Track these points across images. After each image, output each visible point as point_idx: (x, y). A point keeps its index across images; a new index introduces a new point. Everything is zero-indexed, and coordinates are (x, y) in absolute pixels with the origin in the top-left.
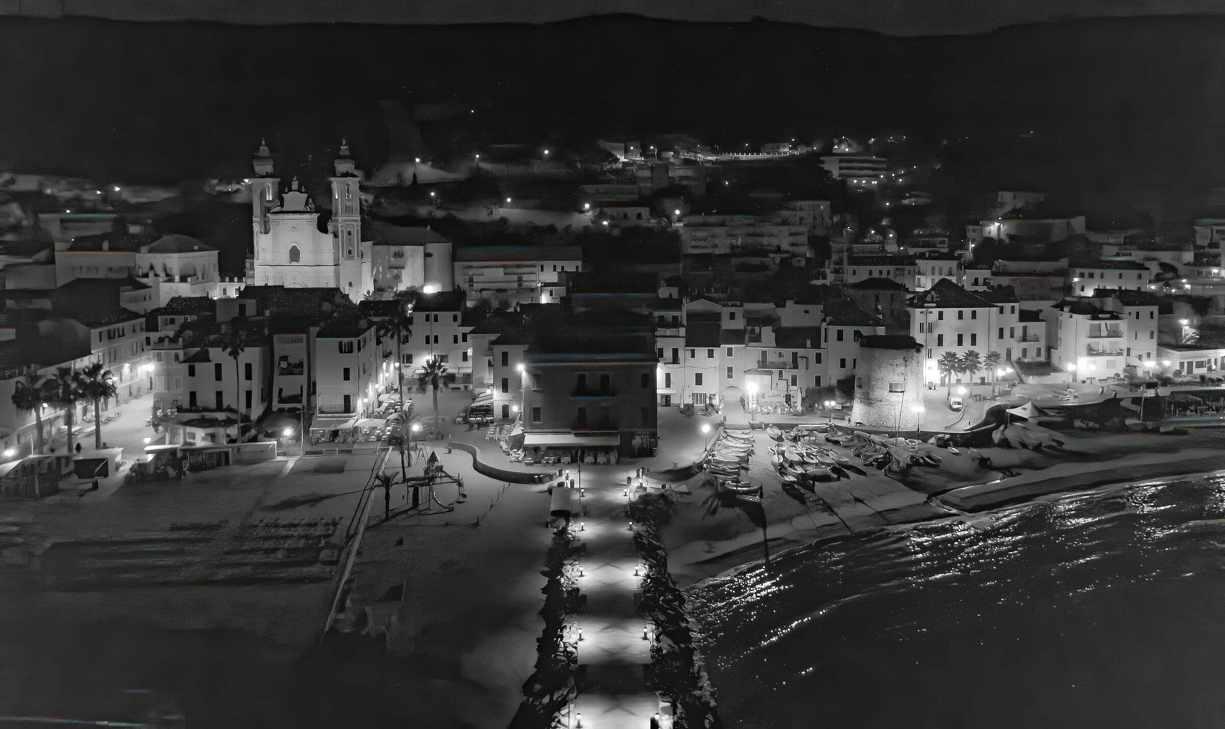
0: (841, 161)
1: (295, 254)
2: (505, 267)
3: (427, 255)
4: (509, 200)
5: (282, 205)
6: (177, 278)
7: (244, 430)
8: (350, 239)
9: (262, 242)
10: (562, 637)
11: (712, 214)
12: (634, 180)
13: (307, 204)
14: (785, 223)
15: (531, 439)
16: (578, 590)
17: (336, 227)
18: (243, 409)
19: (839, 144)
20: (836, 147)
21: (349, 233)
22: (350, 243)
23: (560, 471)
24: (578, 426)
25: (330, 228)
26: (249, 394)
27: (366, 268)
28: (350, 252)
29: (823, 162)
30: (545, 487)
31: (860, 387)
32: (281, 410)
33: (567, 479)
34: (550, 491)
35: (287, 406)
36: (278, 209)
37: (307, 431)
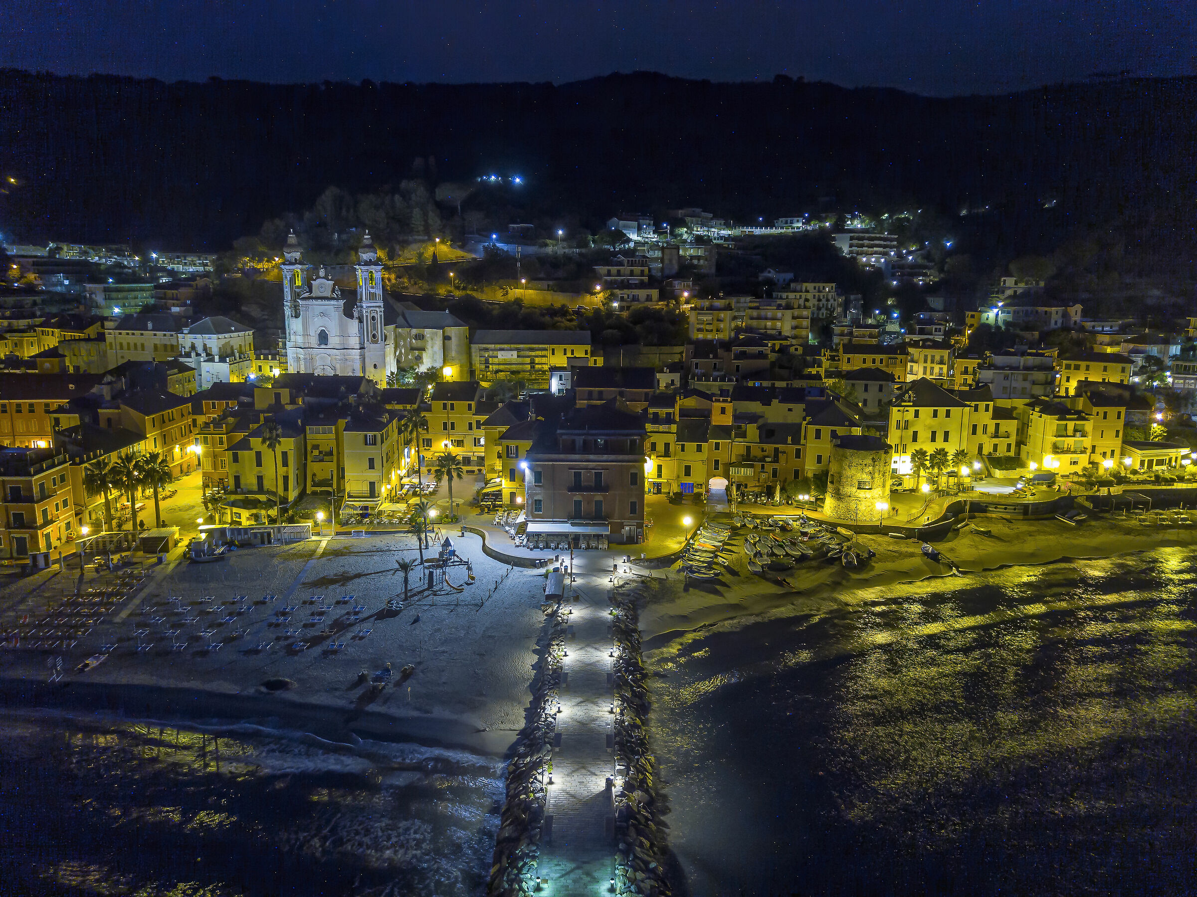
0: (852, 239)
1: (323, 338)
2: (518, 350)
3: (446, 338)
4: (523, 281)
5: (311, 291)
6: (217, 358)
7: (284, 511)
8: (374, 324)
9: (294, 326)
10: (544, 709)
11: (719, 298)
12: (644, 261)
13: (333, 291)
14: (789, 307)
15: (532, 527)
16: (561, 668)
17: (361, 312)
18: (281, 492)
19: (852, 219)
20: (849, 222)
21: (373, 318)
22: (374, 328)
23: (557, 557)
24: (575, 516)
25: (356, 314)
26: (286, 478)
27: (390, 349)
28: (374, 336)
29: (834, 239)
30: (543, 571)
31: (832, 482)
32: (314, 493)
33: (561, 564)
34: (546, 576)
35: (318, 489)
36: (307, 295)
37: (337, 515)
